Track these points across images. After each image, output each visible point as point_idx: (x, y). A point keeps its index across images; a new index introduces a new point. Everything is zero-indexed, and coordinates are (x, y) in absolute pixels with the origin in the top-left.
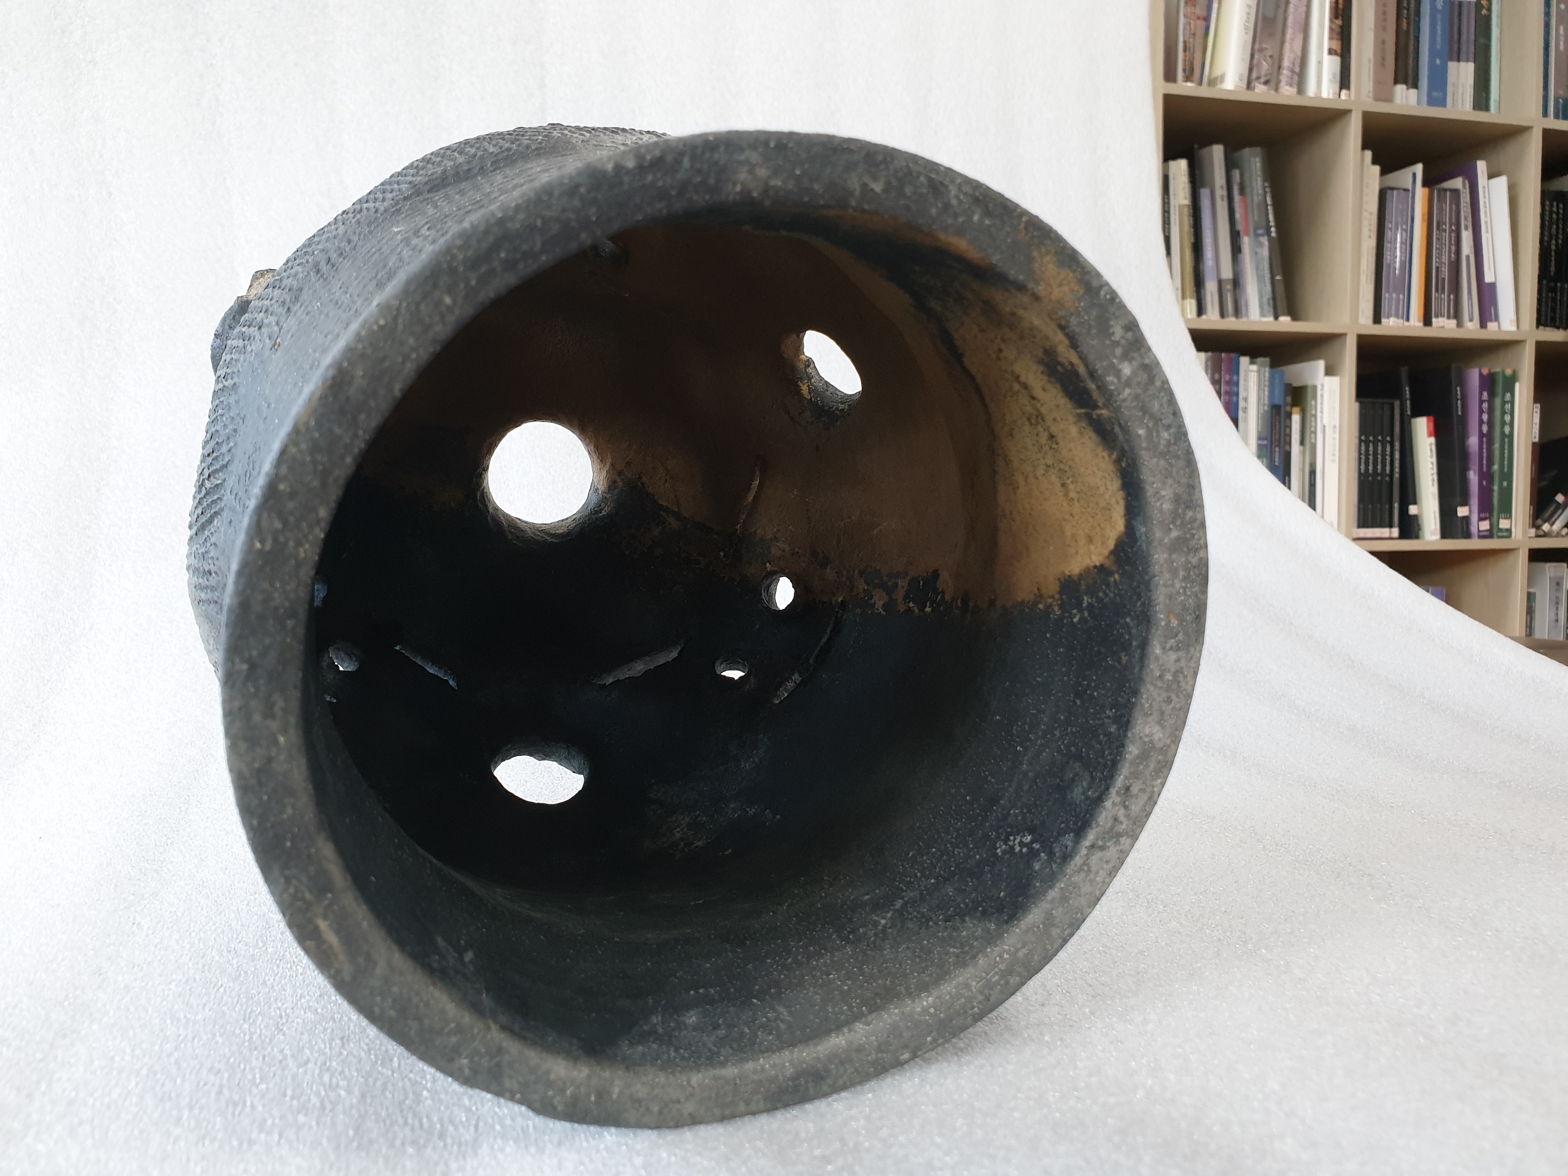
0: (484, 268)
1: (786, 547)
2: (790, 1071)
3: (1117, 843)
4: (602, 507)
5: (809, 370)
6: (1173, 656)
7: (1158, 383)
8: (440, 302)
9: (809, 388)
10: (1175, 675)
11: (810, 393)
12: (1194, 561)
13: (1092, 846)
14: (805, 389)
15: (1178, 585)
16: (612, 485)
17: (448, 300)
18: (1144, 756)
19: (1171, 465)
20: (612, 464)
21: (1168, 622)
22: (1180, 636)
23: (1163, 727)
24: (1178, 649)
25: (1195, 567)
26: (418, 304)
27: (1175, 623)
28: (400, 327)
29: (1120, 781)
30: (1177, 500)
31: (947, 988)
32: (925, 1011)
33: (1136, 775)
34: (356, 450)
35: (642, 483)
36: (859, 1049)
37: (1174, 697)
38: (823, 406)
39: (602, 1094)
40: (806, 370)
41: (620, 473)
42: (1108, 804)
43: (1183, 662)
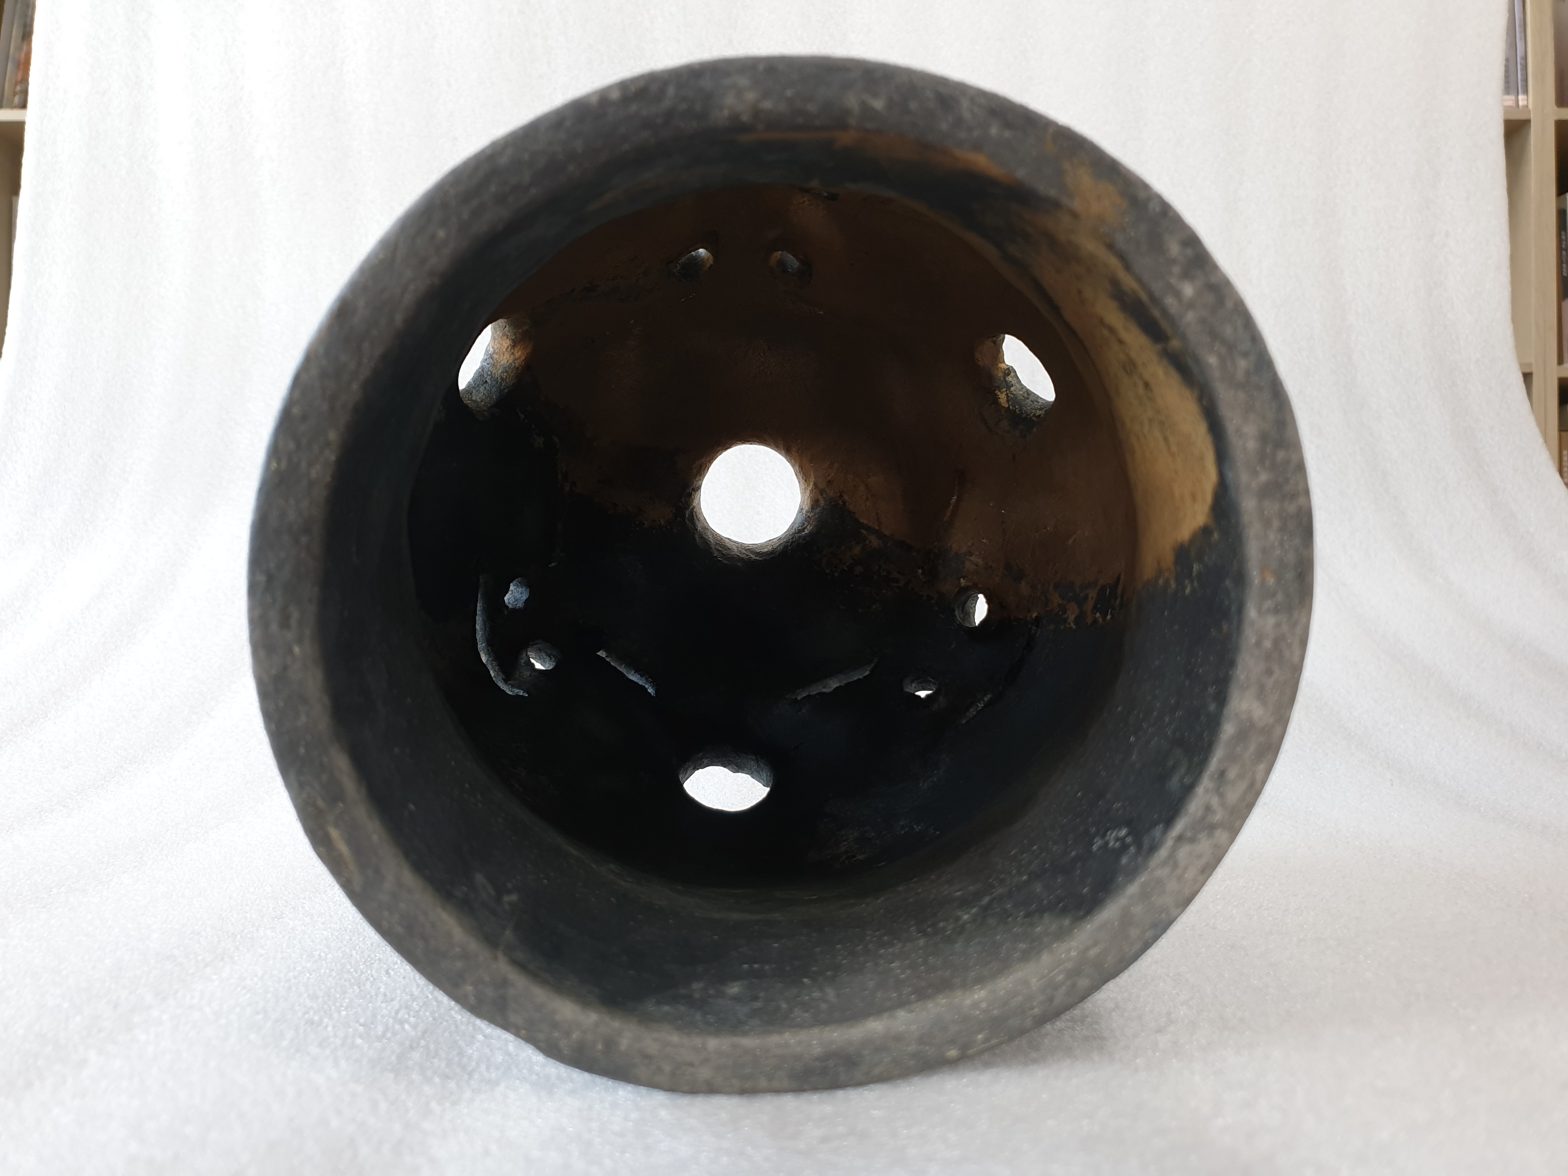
0: (475, 203)
1: (980, 561)
2: (817, 1051)
3: (1213, 836)
4: (805, 526)
5: (1009, 379)
6: (1271, 621)
7: (1229, 304)
9: (1008, 396)
10: (1277, 642)
11: (1008, 401)
12: (1291, 508)
13: (1180, 839)
14: (1002, 398)
15: (1272, 536)
16: (815, 504)
17: (442, 235)
18: (1242, 735)
19: (1253, 398)
20: (815, 484)
21: (1263, 582)
22: (1280, 598)
23: (1263, 704)
24: (1278, 612)
25: (1294, 516)
27: (1271, 581)
28: (399, 261)
29: (1214, 764)
30: (1263, 438)
31: (1005, 984)
32: (975, 1005)
33: (1232, 758)
34: (362, 377)
35: (843, 502)
36: (898, 1038)
37: (1277, 668)
38: (1022, 413)
39: (610, 1044)
40: (1005, 379)
41: (822, 492)
42: (1200, 790)
43: (1285, 628)
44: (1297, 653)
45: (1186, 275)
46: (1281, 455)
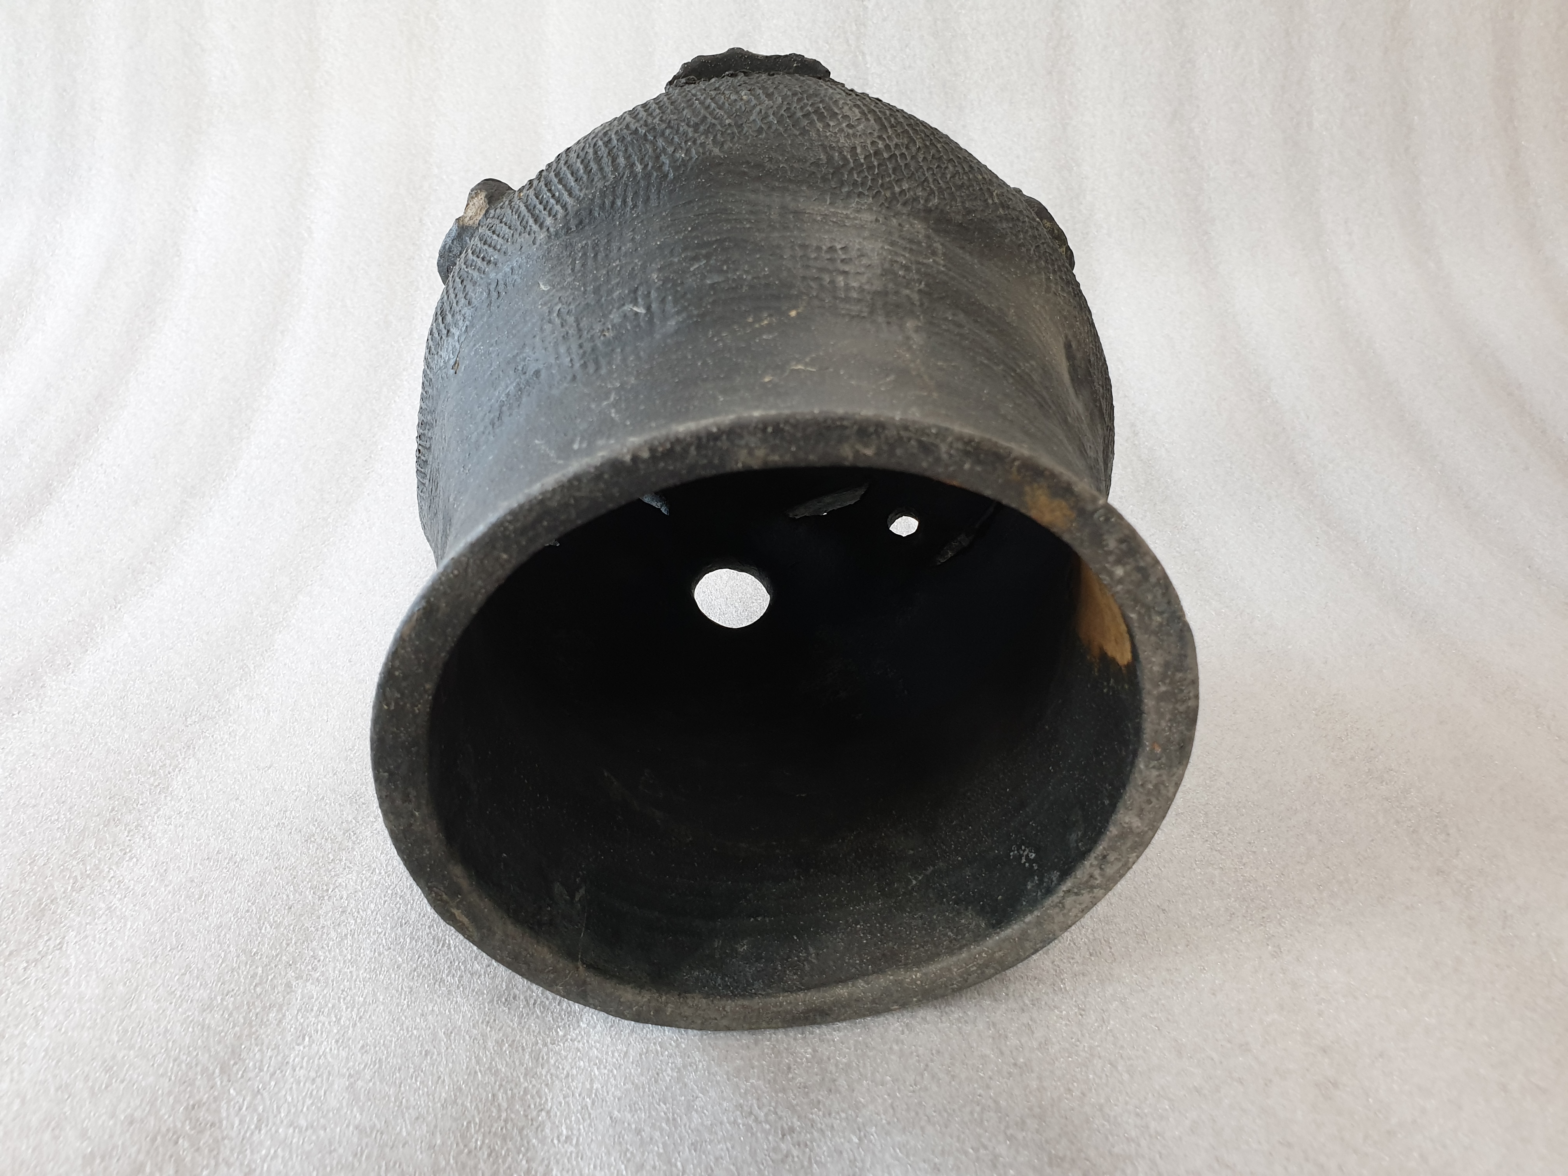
0: (531, 534)
3: (1091, 891)
6: (1155, 773)
7: (1153, 580)
8: (498, 559)
10: (1156, 786)
12: (1182, 708)
13: (1069, 891)
15: (1163, 724)
17: (505, 556)
18: (1122, 836)
19: (1162, 641)
21: (1152, 750)
22: (1163, 760)
23: (1141, 819)
24: (1159, 769)
25: (1182, 713)
26: (482, 561)
27: (1158, 750)
28: (470, 574)
29: (1100, 848)
30: (1167, 665)
31: (933, 968)
33: (1113, 848)
34: (448, 649)
36: (858, 998)
37: (1154, 800)
39: (659, 1011)
43: (1165, 777)
44: (1172, 790)
45: (1119, 562)
46: (1179, 675)
